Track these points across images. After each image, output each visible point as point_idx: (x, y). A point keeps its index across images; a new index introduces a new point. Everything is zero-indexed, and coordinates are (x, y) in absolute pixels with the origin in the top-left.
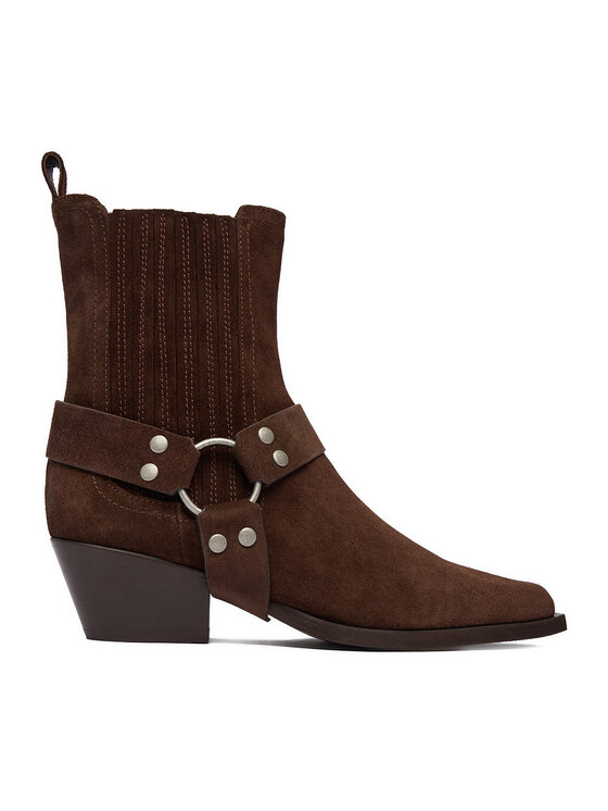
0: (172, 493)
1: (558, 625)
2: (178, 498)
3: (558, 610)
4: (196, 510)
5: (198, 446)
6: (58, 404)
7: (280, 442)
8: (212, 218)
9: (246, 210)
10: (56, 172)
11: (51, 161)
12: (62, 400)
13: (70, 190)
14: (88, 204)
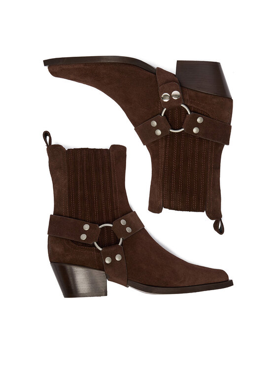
0: (92, 244)
1: (230, 283)
2: (94, 246)
3: (230, 278)
4: (100, 249)
5: (100, 227)
6: (51, 215)
7: (128, 225)
8: (101, 150)
9: (113, 147)
10: (48, 138)
11: (46, 134)
12: (52, 214)
13: (53, 144)
14: (59, 147)
